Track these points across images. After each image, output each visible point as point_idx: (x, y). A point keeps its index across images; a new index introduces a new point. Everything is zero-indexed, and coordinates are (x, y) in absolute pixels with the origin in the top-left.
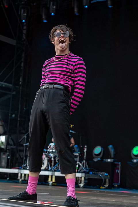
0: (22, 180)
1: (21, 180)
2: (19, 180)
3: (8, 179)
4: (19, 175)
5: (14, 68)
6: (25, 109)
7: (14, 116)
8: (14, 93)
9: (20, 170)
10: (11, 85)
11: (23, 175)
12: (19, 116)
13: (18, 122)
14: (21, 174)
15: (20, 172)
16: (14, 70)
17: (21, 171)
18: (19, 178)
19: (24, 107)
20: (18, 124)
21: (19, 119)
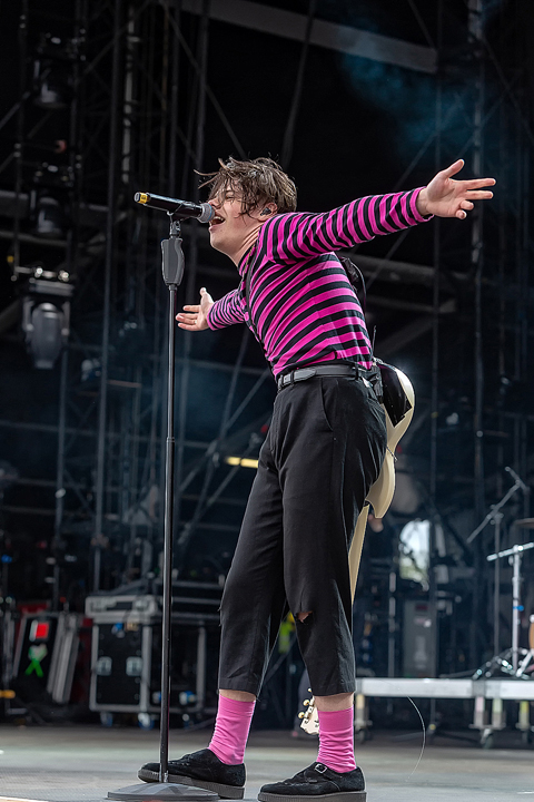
0: (494, 733)
1: (487, 732)
2: (478, 732)
3: (432, 727)
4: (480, 706)
6: (505, 381)
7: (453, 419)
8: (448, 307)
9: (479, 684)
10: (428, 271)
11: (497, 707)
12: (477, 418)
13: (478, 448)
14: (489, 703)
15: (480, 691)
17: (485, 688)
18: (479, 722)
19: (502, 372)
20: (478, 458)
21: (480, 434)
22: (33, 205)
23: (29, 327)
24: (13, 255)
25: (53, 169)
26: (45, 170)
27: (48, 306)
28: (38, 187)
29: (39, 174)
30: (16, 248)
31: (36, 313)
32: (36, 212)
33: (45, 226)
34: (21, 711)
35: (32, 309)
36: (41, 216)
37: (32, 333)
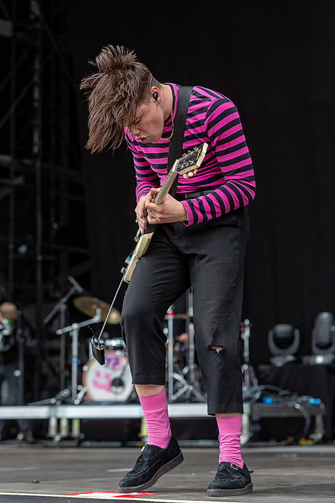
0: (63, 439)
1: (58, 438)
2: (51, 439)
3: (20, 437)
4: (53, 423)
5: (13, 106)
6: (55, 226)
7: (23, 249)
8: (19, 181)
9: (53, 409)
10: (7, 158)
11: (64, 423)
12: (38, 249)
13: (39, 267)
14: (59, 421)
15: (53, 413)
16: (12, 110)
17: (57, 411)
18: (52, 432)
19: (53, 220)
20: (39, 273)
21: (40, 258)
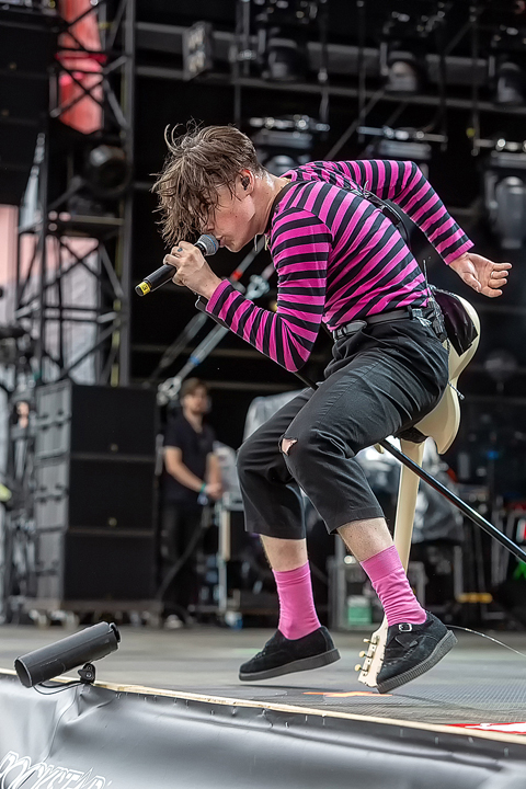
22: (492, 72)
23: (493, 205)
24: (472, 127)
25: (512, 31)
26: (504, 35)
27: (513, 181)
28: (496, 53)
29: (497, 38)
30: (475, 120)
31: (501, 189)
32: (496, 79)
33: (506, 94)
34: (498, 616)
35: (496, 184)
36: (501, 84)
37: (497, 210)
